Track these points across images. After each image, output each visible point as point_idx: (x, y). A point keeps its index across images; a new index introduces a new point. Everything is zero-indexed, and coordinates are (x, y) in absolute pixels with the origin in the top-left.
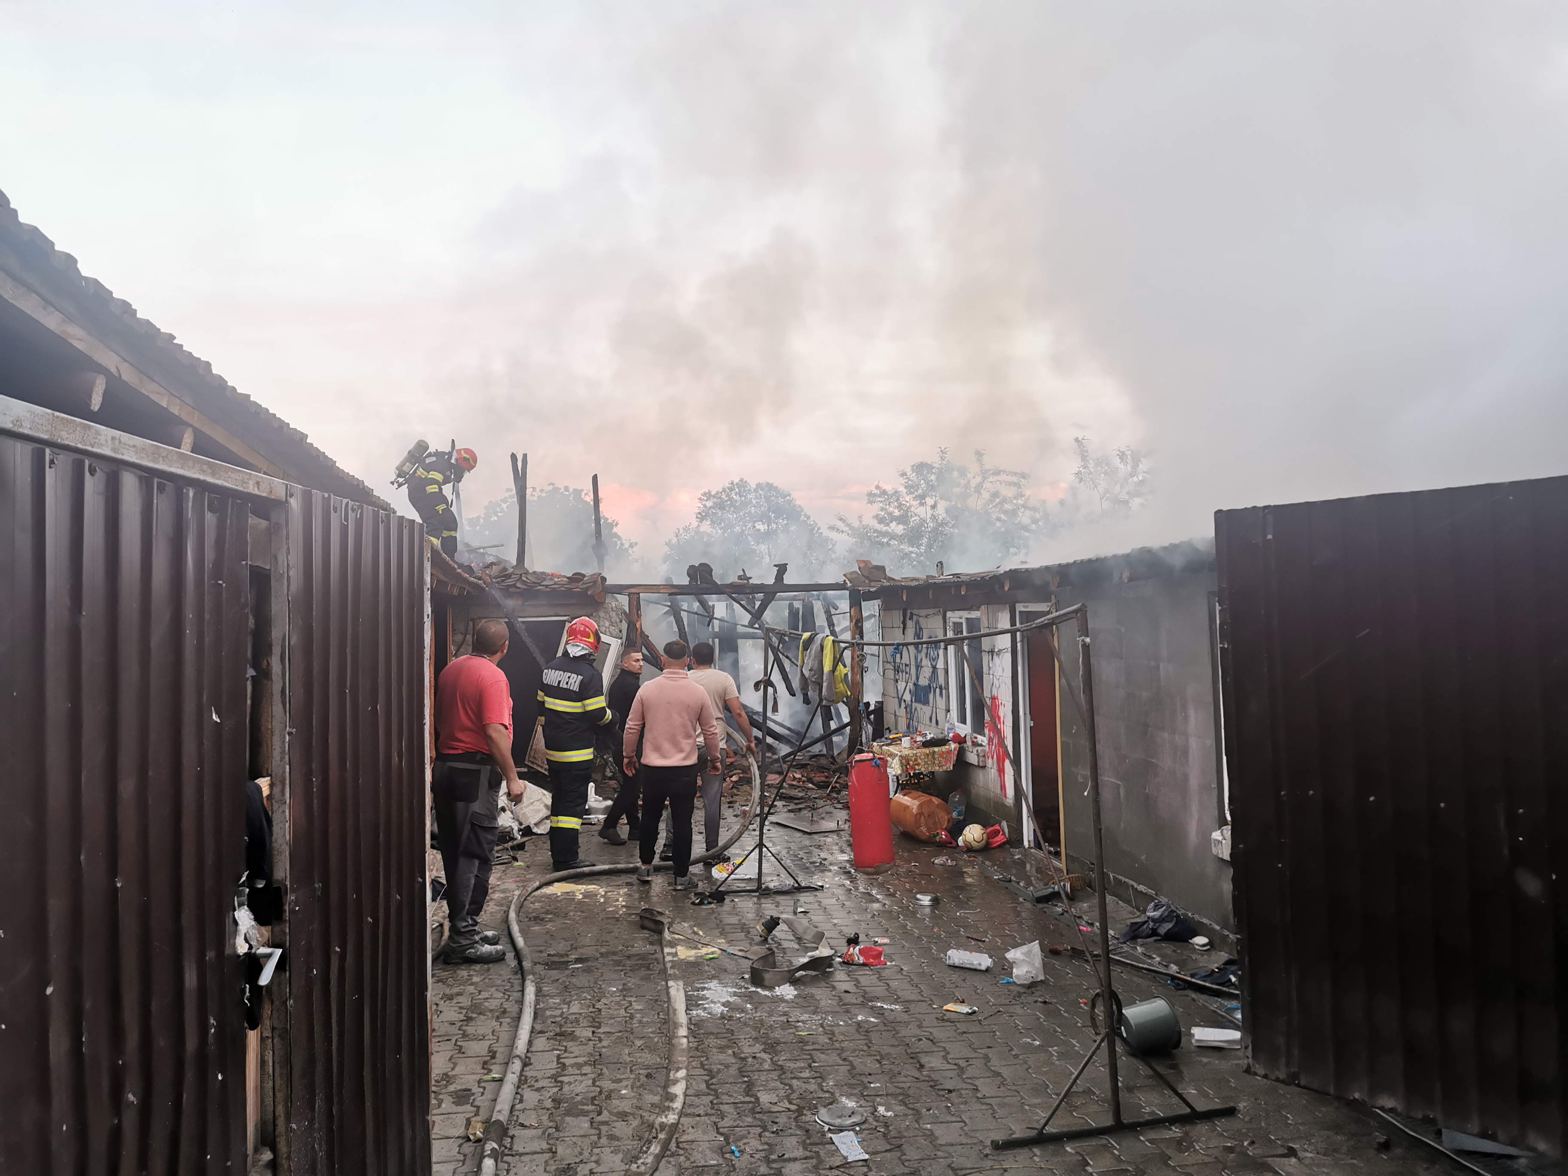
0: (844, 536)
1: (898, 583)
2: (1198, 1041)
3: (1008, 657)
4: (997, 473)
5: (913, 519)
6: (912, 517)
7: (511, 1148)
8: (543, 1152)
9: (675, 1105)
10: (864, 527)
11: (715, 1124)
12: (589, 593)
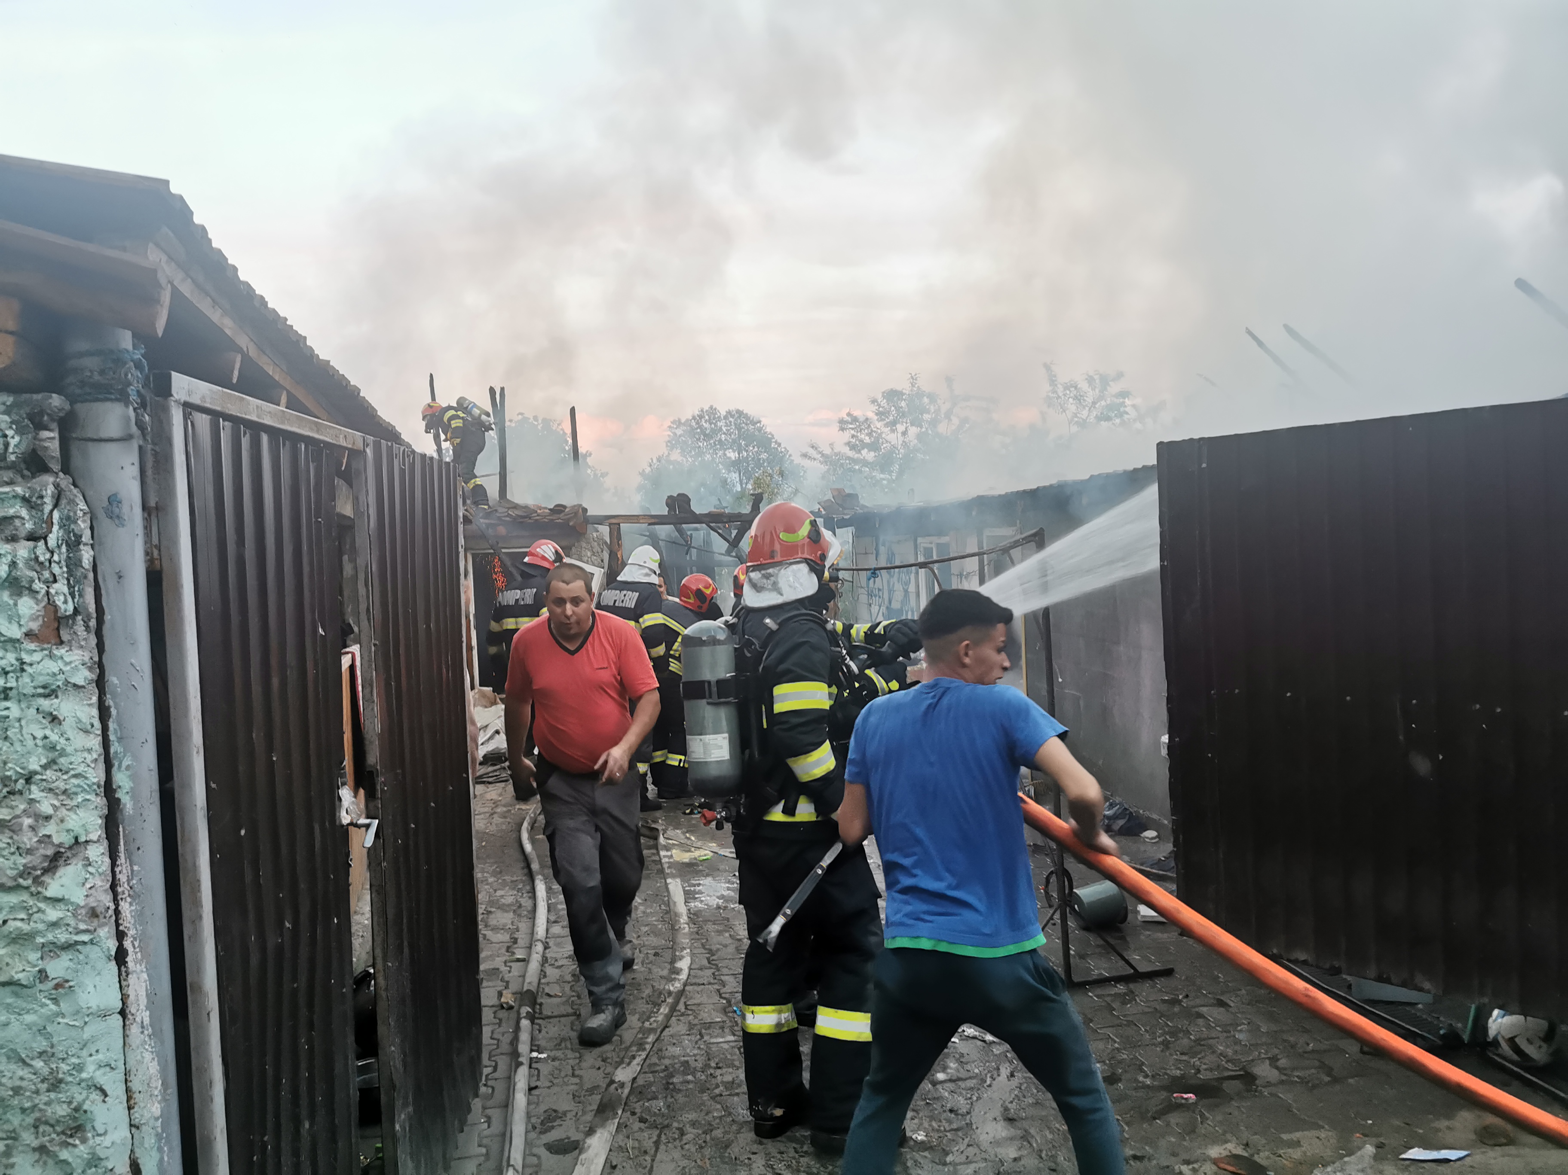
1: (871, 511)
2: (1144, 916)
3: (975, 580)
5: (884, 445)
7: (541, 1013)
8: (567, 1015)
9: (681, 977)
10: (836, 454)
11: (718, 990)
12: (571, 524)
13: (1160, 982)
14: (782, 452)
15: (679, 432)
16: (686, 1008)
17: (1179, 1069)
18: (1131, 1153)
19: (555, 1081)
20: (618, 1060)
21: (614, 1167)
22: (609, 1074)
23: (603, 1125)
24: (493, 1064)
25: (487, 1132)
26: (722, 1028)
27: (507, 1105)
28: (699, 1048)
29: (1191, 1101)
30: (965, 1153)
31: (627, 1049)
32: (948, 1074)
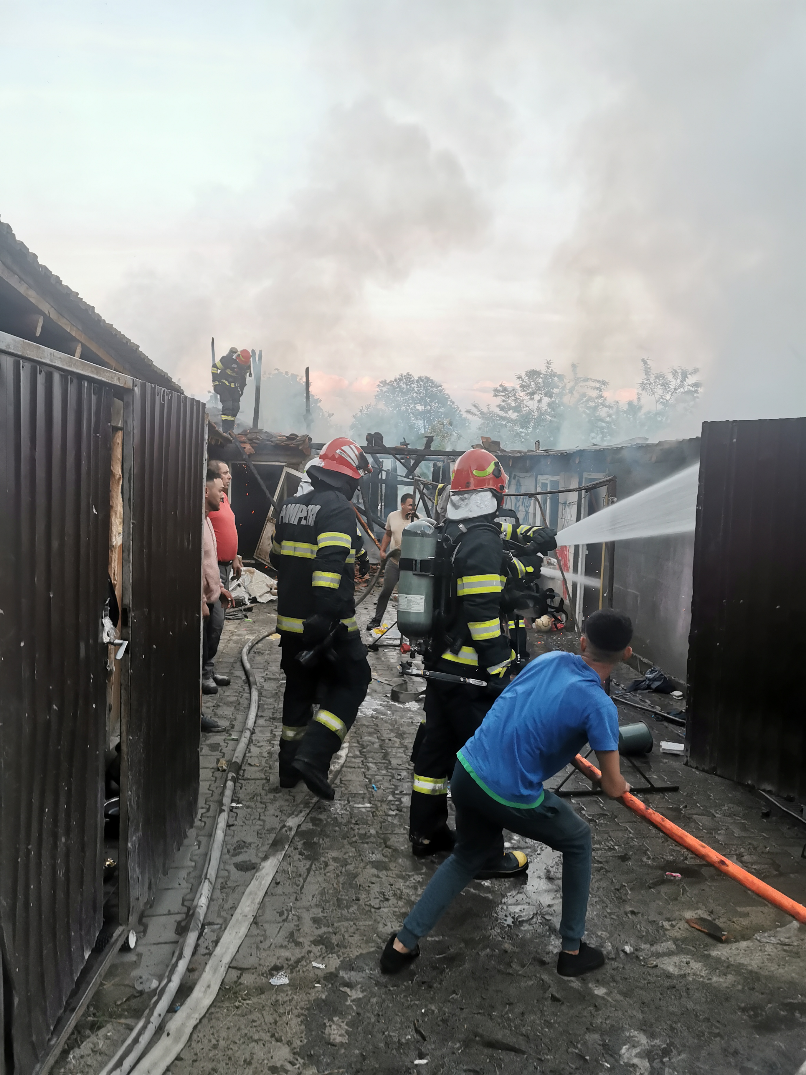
0: (476, 418)
1: (507, 454)
2: (664, 749)
3: (575, 508)
4: (587, 380)
5: (525, 409)
6: (523, 407)
7: (243, 776)
8: (262, 779)
9: (340, 761)
10: (490, 413)
11: (364, 773)
12: (300, 448)
13: (667, 796)
14: (454, 408)
15: (385, 389)
16: (341, 783)
17: (672, 855)
18: (630, 909)
19: (246, 822)
20: (290, 812)
21: (278, 883)
22: (283, 820)
23: (274, 855)
24: (208, 807)
25: (197, 852)
26: (363, 798)
27: (211, 835)
28: (346, 810)
29: (677, 878)
30: (516, 898)
31: (297, 805)
32: (512, 843)
